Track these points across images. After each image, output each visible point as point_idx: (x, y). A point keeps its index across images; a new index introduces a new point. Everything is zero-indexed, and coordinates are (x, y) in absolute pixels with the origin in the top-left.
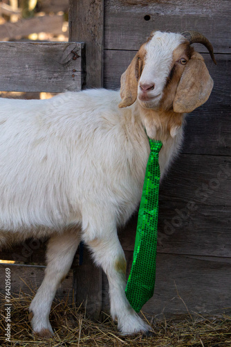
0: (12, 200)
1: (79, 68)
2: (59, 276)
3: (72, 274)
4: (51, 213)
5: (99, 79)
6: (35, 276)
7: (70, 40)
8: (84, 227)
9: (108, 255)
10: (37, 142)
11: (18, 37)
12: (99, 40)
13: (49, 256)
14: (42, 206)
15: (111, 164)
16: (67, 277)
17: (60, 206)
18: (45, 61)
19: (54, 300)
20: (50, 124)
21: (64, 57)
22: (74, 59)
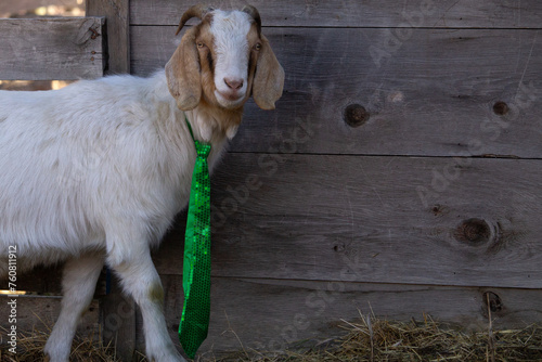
0: (16, 217)
1: (99, 49)
2: (79, 308)
3: (97, 306)
4: (64, 232)
5: (125, 63)
6: (51, 309)
7: (88, 14)
8: (109, 249)
9: (140, 282)
10: (44, 145)
11: (23, 12)
12: (124, 14)
13: (66, 284)
14: (53, 223)
15: (138, 169)
16: (91, 309)
17: (76, 224)
18: (57, 41)
19: (75, 338)
20: (61, 122)
21: (81, 36)
22: (93, 38)
